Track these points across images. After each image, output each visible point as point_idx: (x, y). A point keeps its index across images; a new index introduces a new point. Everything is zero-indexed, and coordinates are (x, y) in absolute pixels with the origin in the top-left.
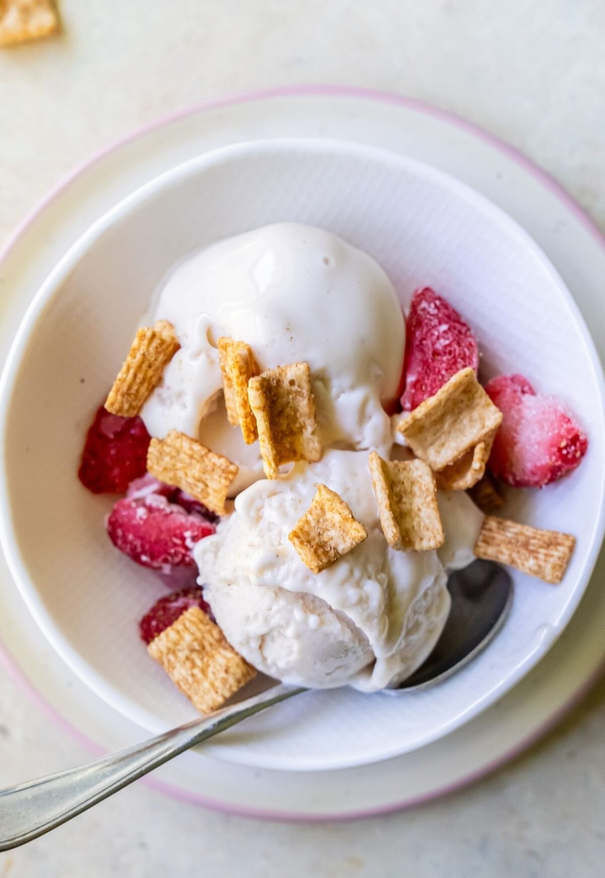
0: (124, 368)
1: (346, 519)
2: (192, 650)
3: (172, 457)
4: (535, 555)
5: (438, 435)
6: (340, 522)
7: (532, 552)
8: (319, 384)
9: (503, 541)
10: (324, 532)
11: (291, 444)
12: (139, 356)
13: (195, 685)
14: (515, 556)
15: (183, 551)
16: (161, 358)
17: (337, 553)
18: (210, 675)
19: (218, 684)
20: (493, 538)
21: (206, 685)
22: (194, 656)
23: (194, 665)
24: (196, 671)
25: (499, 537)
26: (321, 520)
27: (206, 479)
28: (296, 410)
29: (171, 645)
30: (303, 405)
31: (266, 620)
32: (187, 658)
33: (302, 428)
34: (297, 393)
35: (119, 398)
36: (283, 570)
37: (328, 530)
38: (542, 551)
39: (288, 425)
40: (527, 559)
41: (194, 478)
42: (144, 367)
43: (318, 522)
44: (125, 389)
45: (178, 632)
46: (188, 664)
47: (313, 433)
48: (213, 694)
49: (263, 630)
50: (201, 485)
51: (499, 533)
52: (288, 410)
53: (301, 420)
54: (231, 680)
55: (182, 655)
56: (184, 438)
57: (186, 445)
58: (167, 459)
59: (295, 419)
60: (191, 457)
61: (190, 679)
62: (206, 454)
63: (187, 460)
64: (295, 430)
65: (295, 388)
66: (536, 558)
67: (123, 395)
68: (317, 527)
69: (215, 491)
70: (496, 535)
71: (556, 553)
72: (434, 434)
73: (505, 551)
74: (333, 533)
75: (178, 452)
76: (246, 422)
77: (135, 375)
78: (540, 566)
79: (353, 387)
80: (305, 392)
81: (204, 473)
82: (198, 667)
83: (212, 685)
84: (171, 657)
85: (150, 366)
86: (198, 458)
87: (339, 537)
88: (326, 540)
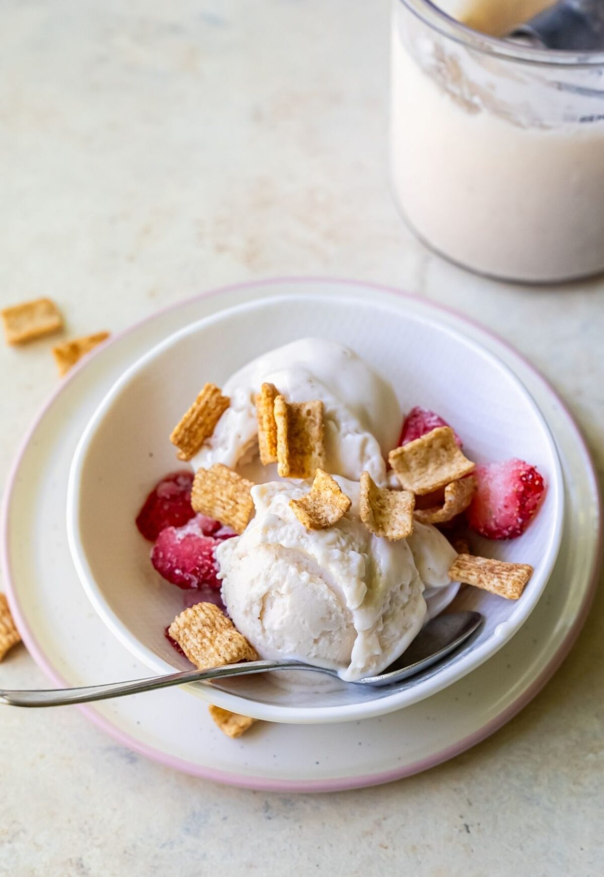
0: (190, 410)
1: (335, 493)
2: (204, 625)
3: (213, 481)
4: (499, 575)
5: (423, 475)
6: (331, 497)
7: (497, 573)
8: (332, 424)
9: (473, 567)
10: (318, 507)
11: (302, 462)
12: (203, 403)
13: (203, 650)
14: (482, 576)
15: (209, 562)
16: (219, 408)
17: (326, 522)
18: (217, 643)
19: (222, 649)
20: (465, 565)
21: (212, 650)
22: (205, 629)
23: (204, 636)
24: (205, 640)
25: (470, 564)
26: (317, 499)
27: (237, 497)
28: (308, 436)
29: (187, 620)
30: (315, 431)
31: (267, 579)
32: (200, 631)
33: (312, 450)
34: (312, 421)
35: (183, 431)
36: (282, 531)
37: (322, 506)
38: (505, 573)
39: (301, 446)
40: (492, 579)
41: (228, 496)
42: (206, 413)
43: (315, 500)
44: (188, 425)
45: (195, 612)
46: (200, 635)
47: (320, 455)
48: (217, 657)
49: (264, 589)
50: (232, 503)
51: (470, 562)
52: (302, 435)
53: (312, 443)
54: (233, 647)
55: (195, 629)
56: (224, 468)
57: (225, 471)
58: (209, 482)
59: (307, 444)
60: (228, 480)
61: (199, 646)
62: (240, 479)
63: (224, 482)
64: (306, 451)
65: (311, 417)
66: (500, 578)
67: (186, 430)
68: (313, 503)
69: (243, 505)
70: (468, 563)
71: (516, 574)
72: (420, 474)
73: (474, 573)
74: (325, 507)
75: (218, 477)
76: (269, 435)
77: (197, 418)
78: (502, 583)
79: (357, 432)
80: (318, 421)
81: (236, 492)
82: (207, 637)
83: (217, 650)
84: (186, 631)
85: (209, 414)
86: (234, 481)
87: (330, 510)
88: (319, 512)
